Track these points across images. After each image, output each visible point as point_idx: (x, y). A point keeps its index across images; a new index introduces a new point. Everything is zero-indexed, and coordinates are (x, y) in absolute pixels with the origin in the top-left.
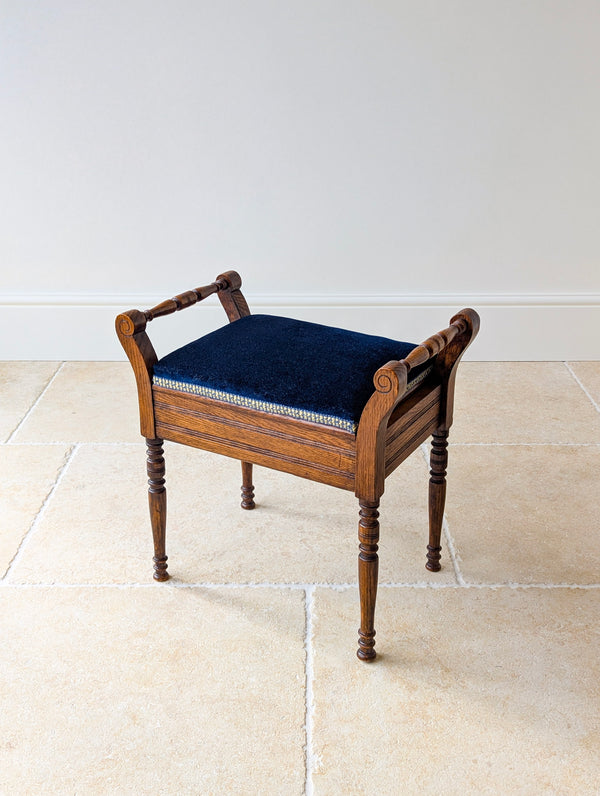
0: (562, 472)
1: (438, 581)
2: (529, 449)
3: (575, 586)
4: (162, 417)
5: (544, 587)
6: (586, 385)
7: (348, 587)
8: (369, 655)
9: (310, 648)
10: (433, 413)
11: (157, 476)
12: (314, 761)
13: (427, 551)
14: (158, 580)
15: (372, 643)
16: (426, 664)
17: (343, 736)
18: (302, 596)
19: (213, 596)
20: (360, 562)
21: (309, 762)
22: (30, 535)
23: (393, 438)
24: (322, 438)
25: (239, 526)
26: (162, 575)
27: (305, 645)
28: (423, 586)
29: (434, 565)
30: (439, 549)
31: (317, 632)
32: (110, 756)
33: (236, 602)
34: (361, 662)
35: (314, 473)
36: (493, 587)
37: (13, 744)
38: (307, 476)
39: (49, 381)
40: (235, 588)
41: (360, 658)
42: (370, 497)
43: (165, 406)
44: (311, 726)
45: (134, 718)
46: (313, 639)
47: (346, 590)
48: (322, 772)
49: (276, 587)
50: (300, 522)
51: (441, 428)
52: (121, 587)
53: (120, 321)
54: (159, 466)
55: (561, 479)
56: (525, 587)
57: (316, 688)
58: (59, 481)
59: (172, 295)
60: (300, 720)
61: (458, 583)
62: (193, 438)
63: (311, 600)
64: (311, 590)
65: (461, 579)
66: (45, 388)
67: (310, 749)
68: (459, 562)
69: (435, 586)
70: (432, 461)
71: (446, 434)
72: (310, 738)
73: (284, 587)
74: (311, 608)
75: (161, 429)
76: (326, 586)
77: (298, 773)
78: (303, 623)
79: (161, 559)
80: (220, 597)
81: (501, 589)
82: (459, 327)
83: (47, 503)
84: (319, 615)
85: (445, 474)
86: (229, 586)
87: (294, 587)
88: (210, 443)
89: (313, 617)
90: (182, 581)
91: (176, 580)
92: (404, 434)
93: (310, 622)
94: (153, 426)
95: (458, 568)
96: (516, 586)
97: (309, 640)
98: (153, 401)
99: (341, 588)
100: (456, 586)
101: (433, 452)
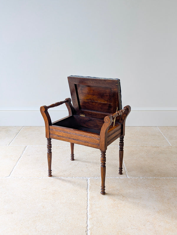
0: (155, 152)
1: (122, 177)
2: (146, 147)
3: (157, 178)
4: (51, 133)
5: (149, 178)
6: (162, 132)
8: (104, 193)
9: (89, 192)
10: (120, 131)
11: (50, 148)
12: (89, 216)
13: (119, 169)
14: (49, 176)
15: (104, 190)
16: (118, 195)
17: (97, 211)
18: (86, 180)
19: (63, 180)
20: (101, 167)
21: (88, 217)
22: (16, 167)
23: (109, 136)
24: (91, 135)
25: (70, 164)
26: (50, 175)
28: (118, 178)
29: (121, 173)
30: (122, 168)
31: (90, 188)
32: (37, 215)
33: (69, 181)
34: (102, 195)
36: (136, 178)
37: (13, 213)
39: (19, 131)
40: (69, 178)
42: (104, 150)
43: (52, 129)
44: (88, 209)
45: (43, 207)
47: (98, 179)
48: (91, 219)
49: (80, 178)
50: (86, 163)
51: (122, 136)
52: (39, 178)
53: (41, 108)
54: (50, 146)
55: (155, 154)
56: (144, 178)
57: (90, 201)
58: (23, 154)
59: (54, 103)
60: (86, 207)
61: (127, 177)
62: (59, 138)
63: (89, 181)
64: (89, 179)
65: (128, 176)
66: (18, 133)
67: (88, 214)
69: (121, 178)
70: (120, 145)
71: (123, 138)
72: (88, 211)
73: (82, 178)
74: (89, 183)
75: (51, 135)
76: (93, 178)
77: (85, 219)
79: (50, 171)
80: (65, 180)
81: (138, 179)
82: (126, 110)
83: (20, 159)
84: (91, 184)
85: (123, 148)
86: (68, 178)
87: (84, 178)
88: (63, 138)
89: (89, 185)
90: (55, 177)
91: (54, 177)
92: (112, 135)
93: (88, 186)
94: (49, 135)
95: (127, 173)
96: (142, 178)
97: (88, 190)
98: (49, 128)
99: (97, 178)
100: (126, 178)
101: (120, 142)
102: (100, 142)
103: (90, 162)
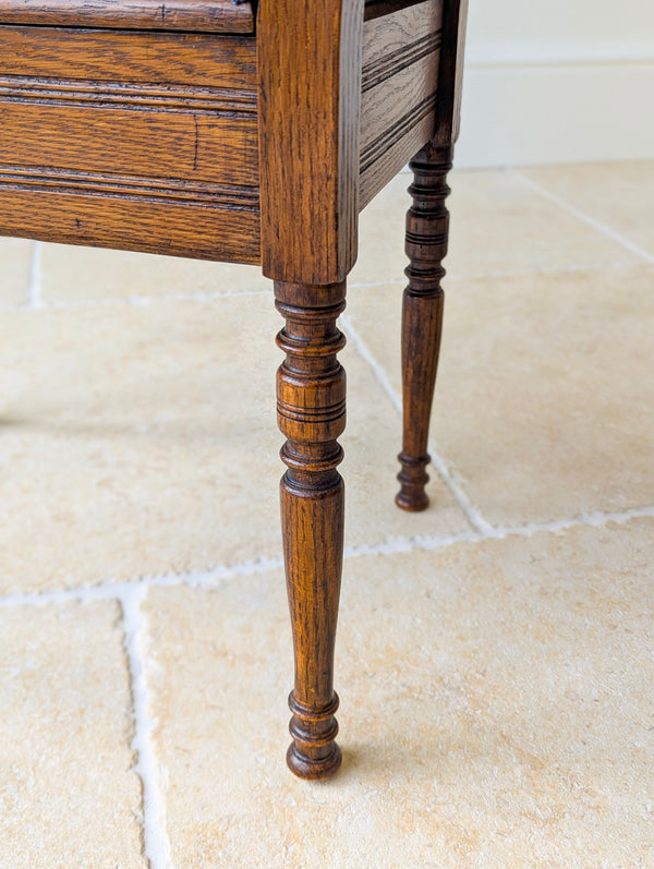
0: (579, 307)
1: (430, 532)
7: (227, 574)
9: (151, 765)
13: (399, 467)
15: (332, 730)
18: (112, 615)
24: (121, 59)
27: (136, 759)
28: (402, 546)
29: (415, 497)
30: (425, 460)
34: (304, 784)
35: (106, 212)
36: (557, 528)
38: (80, 236)
41: (299, 774)
46: (157, 734)
49: (42, 602)
50: (94, 446)
56: (620, 519)
61: (476, 529)
63: (139, 623)
64: (136, 597)
65: (479, 520)
68: (463, 486)
69: (430, 543)
70: (411, 238)
71: (445, 158)
73: (62, 598)
74: (140, 646)
76: (173, 580)
78: (123, 692)
84: (164, 660)
85: (441, 273)
87: (90, 596)
89: (148, 667)
93: (142, 684)
95: (461, 495)
96: (598, 520)
97: (145, 740)
99: (211, 580)
100: (475, 539)
101: (414, 213)
102: (257, 157)
103: (126, 431)
